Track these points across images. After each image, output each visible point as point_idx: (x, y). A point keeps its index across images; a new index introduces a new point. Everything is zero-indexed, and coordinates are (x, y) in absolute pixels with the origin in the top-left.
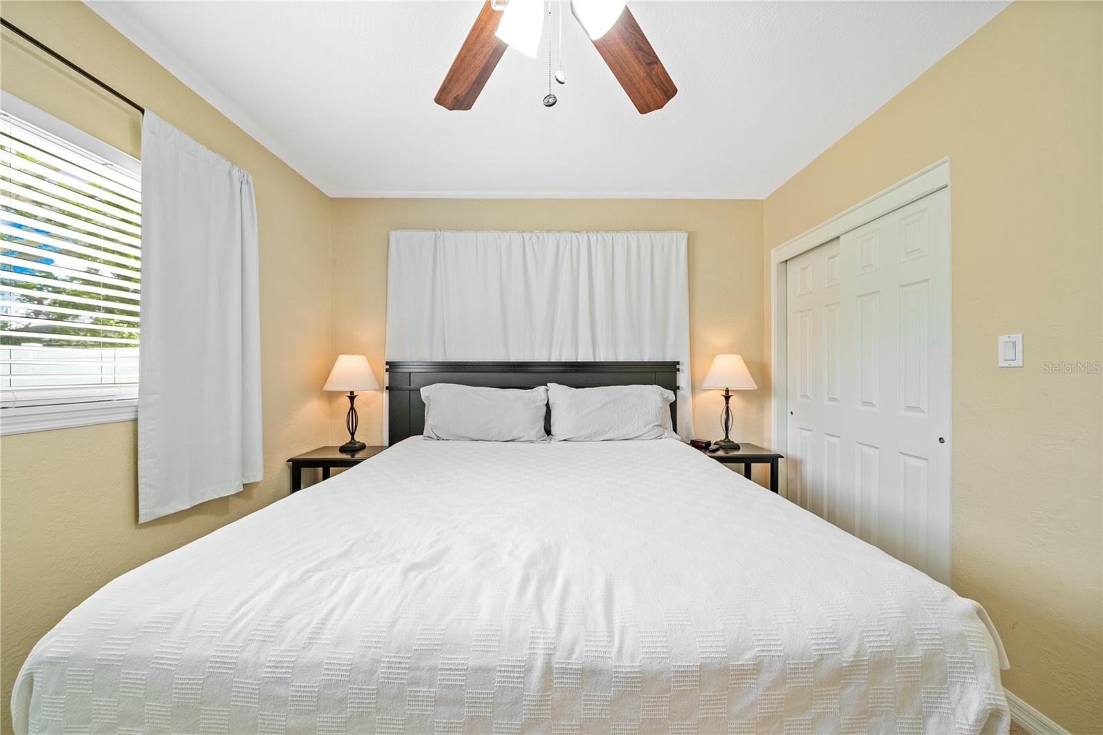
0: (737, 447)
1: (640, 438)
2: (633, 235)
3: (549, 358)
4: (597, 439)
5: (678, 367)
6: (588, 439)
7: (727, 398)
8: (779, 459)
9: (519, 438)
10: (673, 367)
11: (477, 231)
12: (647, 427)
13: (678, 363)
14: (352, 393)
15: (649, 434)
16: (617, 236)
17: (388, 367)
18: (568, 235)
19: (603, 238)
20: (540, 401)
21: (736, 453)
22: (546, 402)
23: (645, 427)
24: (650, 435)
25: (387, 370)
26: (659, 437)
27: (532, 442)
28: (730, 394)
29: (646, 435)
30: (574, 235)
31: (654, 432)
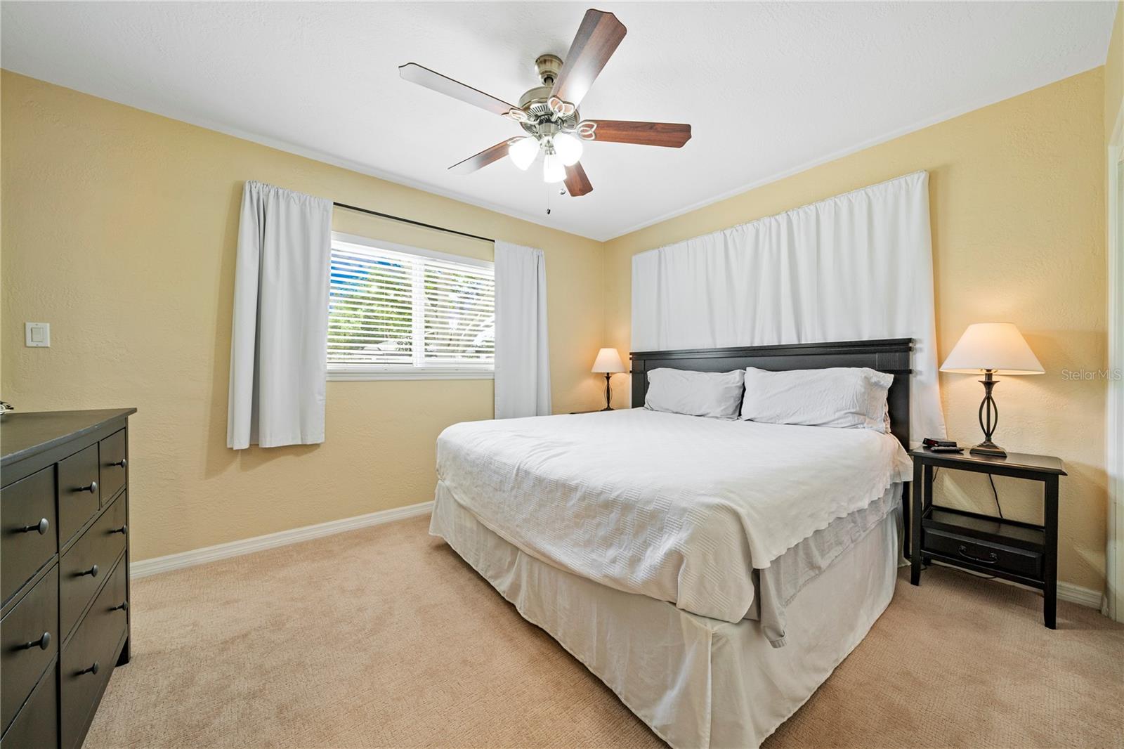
0: (1003, 455)
1: (831, 425)
2: (842, 199)
3: (751, 344)
4: (780, 422)
5: (911, 345)
6: (771, 421)
7: (989, 384)
8: (1060, 477)
9: (708, 414)
10: (904, 346)
11: (688, 240)
12: (837, 414)
13: (910, 340)
14: (608, 374)
15: (840, 421)
16: (821, 205)
17: (631, 356)
18: (767, 220)
19: (806, 213)
20: (733, 383)
21: (999, 462)
22: (740, 384)
23: (835, 413)
24: (841, 423)
25: (630, 359)
26: (855, 426)
27: (717, 417)
28: (994, 379)
29: (836, 422)
30: (773, 219)
31: (847, 419)
